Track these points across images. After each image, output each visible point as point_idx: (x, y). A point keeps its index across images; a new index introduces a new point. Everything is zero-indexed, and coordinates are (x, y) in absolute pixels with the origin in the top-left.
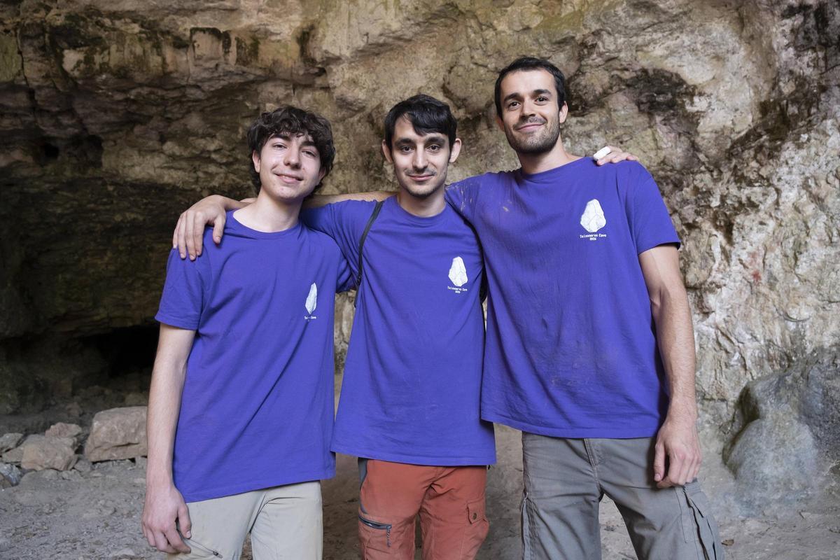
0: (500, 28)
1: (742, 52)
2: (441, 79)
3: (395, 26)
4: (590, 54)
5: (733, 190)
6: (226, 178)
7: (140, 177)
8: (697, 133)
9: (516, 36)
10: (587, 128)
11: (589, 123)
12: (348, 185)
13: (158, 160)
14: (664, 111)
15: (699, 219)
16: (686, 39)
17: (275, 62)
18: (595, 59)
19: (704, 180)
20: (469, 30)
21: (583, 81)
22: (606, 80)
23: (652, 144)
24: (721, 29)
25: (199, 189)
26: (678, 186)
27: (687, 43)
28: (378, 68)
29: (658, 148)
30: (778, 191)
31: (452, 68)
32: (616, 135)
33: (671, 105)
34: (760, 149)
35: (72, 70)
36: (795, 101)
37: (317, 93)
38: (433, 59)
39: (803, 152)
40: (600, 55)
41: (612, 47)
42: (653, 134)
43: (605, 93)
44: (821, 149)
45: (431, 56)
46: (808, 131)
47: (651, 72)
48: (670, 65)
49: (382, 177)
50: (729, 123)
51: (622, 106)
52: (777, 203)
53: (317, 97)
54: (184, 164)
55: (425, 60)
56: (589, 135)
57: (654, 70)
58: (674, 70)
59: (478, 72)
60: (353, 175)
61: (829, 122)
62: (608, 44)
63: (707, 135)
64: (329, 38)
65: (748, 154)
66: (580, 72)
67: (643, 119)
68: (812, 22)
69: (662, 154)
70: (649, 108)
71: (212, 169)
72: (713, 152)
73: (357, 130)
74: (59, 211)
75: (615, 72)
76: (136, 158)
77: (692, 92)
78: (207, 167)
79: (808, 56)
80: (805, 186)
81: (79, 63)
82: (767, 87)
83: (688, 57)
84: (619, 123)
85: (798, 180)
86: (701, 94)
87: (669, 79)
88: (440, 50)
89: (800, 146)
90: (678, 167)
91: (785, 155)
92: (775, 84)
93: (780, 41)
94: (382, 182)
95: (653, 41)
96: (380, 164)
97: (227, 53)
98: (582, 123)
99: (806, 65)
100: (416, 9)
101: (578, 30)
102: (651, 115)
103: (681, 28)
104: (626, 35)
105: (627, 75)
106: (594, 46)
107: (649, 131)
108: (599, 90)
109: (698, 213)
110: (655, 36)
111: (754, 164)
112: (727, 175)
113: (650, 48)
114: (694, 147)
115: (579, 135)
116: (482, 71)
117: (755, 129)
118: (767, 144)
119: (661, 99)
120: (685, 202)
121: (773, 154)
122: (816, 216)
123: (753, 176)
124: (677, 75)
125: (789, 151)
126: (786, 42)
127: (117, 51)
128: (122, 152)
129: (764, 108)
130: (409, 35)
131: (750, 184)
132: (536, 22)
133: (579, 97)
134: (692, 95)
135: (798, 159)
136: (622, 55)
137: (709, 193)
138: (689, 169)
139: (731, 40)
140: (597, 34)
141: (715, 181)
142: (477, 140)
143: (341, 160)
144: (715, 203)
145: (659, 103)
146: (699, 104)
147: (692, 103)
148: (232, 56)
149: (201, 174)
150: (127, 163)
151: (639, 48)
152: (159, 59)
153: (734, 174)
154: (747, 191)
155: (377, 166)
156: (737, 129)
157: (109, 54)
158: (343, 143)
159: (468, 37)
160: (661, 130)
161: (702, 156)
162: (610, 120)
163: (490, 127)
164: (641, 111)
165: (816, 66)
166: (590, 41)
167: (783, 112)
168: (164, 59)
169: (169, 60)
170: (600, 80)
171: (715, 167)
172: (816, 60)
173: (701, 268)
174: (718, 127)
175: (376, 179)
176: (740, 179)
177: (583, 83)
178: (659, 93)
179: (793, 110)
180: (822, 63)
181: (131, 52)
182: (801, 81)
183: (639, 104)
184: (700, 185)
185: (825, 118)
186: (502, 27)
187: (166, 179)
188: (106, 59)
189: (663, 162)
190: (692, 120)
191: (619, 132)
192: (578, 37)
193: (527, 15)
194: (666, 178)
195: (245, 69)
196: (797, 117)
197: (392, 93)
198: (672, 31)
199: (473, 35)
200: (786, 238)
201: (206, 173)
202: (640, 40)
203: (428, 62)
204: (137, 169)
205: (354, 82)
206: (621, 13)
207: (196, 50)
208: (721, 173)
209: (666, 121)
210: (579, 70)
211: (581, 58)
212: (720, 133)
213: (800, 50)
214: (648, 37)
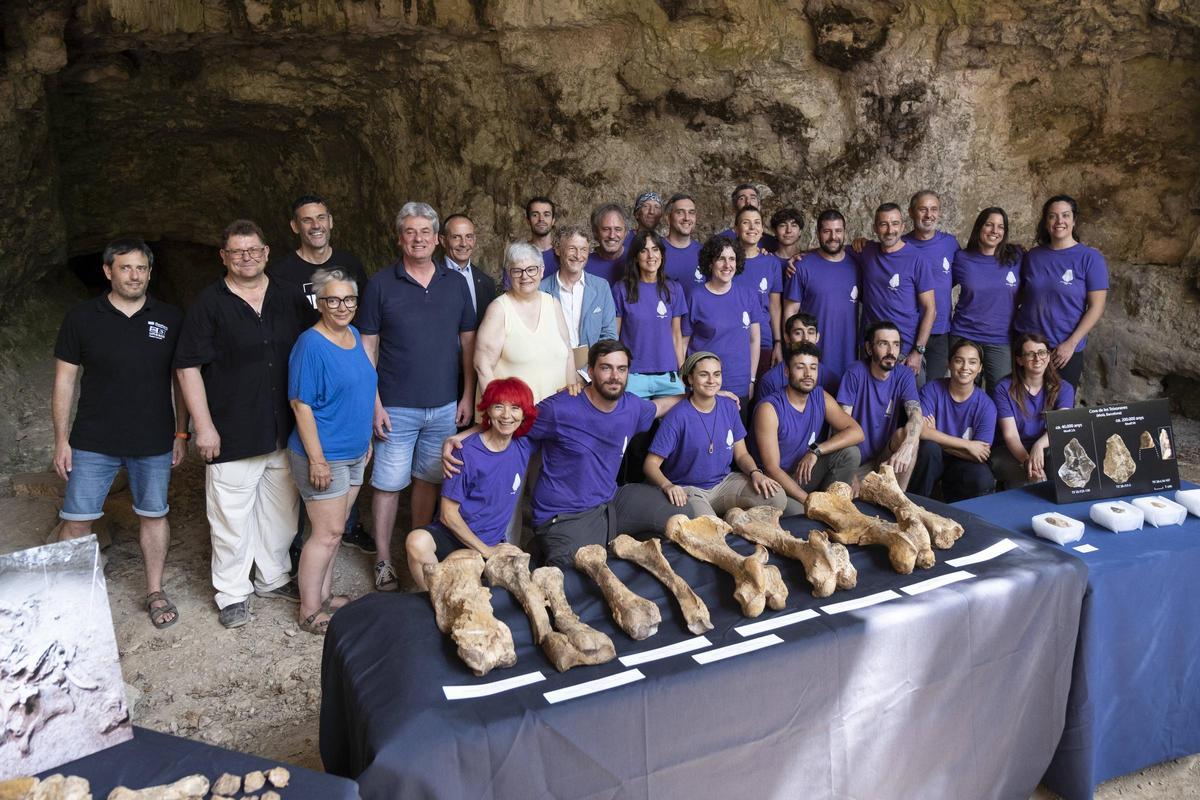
0: (673, 44)
1: (839, 104)
2: (616, 67)
3: (579, 17)
4: (742, 84)
5: (826, 196)
6: (339, 99)
7: (251, 98)
8: (808, 152)
9: (686, 53)
10: (735, 134)
11: (737, 130)
12: (507, 135)
13: (268, 80)
14: (789, 134)
15: (804, 211)
16: (806, 86)
17: (450, 21)
18: (745, 88)
19: (809, 185)
20: (646, 36)
21: (736, 101)
22: (752, 103)
23: (779, 154)
24: (827, 85)
25: (302, 108)
26: (794, 187)
27: (806, 89)
28: (551, 41)
29: (783, 158)
30: (850, 201)
31: (627, 61)
32: (755, 143)
33: (793, 131)
34: (843, 172)
35: (260, 24)
36: (864, 150)
37: (478, 45)
38: (608, 46)
39: (865, 180)
40: (749, 87)
41: (758, 84)
42: (780, 148)
43: (750, 112)
44: (874, 180)
45: (607, 44)
46: (869, 168)
47: (782, 105)
48: (794, 102)
49: (550, 136)
50: (827, 149)
51: (761, 125)
52: (848, 207)
53: (478, 49)
54: (296, 83)
55: (600, 46)
56: (736, 140)
57: (785, 105)
58: (796, 106)
59: (651, 71)
60: (513, 126)
61: (879, 166)
62: (756, 81)
63: (813, 155)
64: (510, 10)
65: (836, 173)
66: (734, 95)
67: (774, 136)
68: (876, 106)
69: (785, 163)
70: (780, 131)
71: (326, 89)
72: (816, 167)
73: (523, 88)
74: (109, 118)
75: (758, 100)
76: (245, 78)
77: (807, 124)
78: (320, 87)
79: (873, 124)
80: (864, 200)
81: (266, 17)
82: (850, 134)
83: (807, 98)
84: (758, 136)
85: (861, 196)
86: (812, 127)
87: (793, 113)
88: (615, 42)
89: (864, 176)
90: (794, 173)
91: (856, 180)
92: (854, 135)
93: (860, 110)
94: (549, 140)
95: (785, 82)
96: (549, 125)
97: (407, 12)
98: (732, 130)
99: (871, 128)
100: (601, 9)
101: (736, 67)
102: (780, 135)
103: (804, 79)
104: (769, 78)
105: (766, 104)
106: (746, 80)
107: (778, 145)
108: (746, 110)
109: (804, 207)
110: (787, 80)
111: (838, 180)
112: (823, 184)
113: (783, 87)
114: (805, 162)
115: (729, 138)
116: (655, 72)
117: (841, 160)
118: (847, 170)
119: (787, 125)
120: (797, 198)
121: (850, 177)
122: (867, 219)
123: (837, 189)
124: (798, 110)
125: (857, 179)
126: (862, 111)
127: (310, 10)
128: (228, 70)
129: (848, 147)
130: (589, 24)
131: (835, 193)
132: (703, 48)
133: (732, 112)
134: (807, 126)
135: (862, 184)
136: (764, 90)
137: (811, 195)
138: (801, 175)
139: (834, 95)
140: (749, 72)
141: (816, 187)
142: (645, 123)
143: (499, 110)
144: (815, 202)
145: (786, 128)
146: (811, 133)
147: (806, 132)
148: (413, 16)
149: (309, 93)
150: (236, 83)
151: (775, 86)
152: (342, 14)
153: (827, 185)
154: (833, 197)
155: (545, 126)
156: (832, 155)
157: (300, 11)
158: (501, 94)
159: (643, 41)
160: (786, 147)
161: (809, 169)
162: (751, 132)
163: (658, 116)
164: (773, 131)
165: (876, 132)
166: (743, 76)
167: (857, 154)
168: (346, 14)
169: (349, 15)
170: (747, 103)
171: (817, 176)
172: (876, 127)
173: (803, 242)
174: (821, 151)
175: (541, 136)
176: (831, 190)
177: (735, 103)
178: (786, 122)
179: (862, 154)
180: (879, 131)
181: (324, 13)
182: (868, 138)
183: (773, 126)
184: (807, 189)
185: (877, 163)
186: (675, 43)
187: (275, 99)
188: (298, 18)
189: (785, 168)
190: (805, 143)
191: (758, 142)
192: (736, 71)
193: (697, 41)
194: (787, 180)
195: (424, 28)
196: (865, 160)
197: (566, 66)
198: (798, 79)
199: (648, 41)
200: (851, 229)
201: (315, 92)
202: (777, 81)
203: (603, 49)
204: (247, 89)
205: (526, 49)
206: (767, 65)
207: (382, 10)
208: (819, 182)
209: (789, 141)
210: (733, 94)
211: (736, 86)
212: (822, 156)
213: (870, 119)
214: (782, 80)
